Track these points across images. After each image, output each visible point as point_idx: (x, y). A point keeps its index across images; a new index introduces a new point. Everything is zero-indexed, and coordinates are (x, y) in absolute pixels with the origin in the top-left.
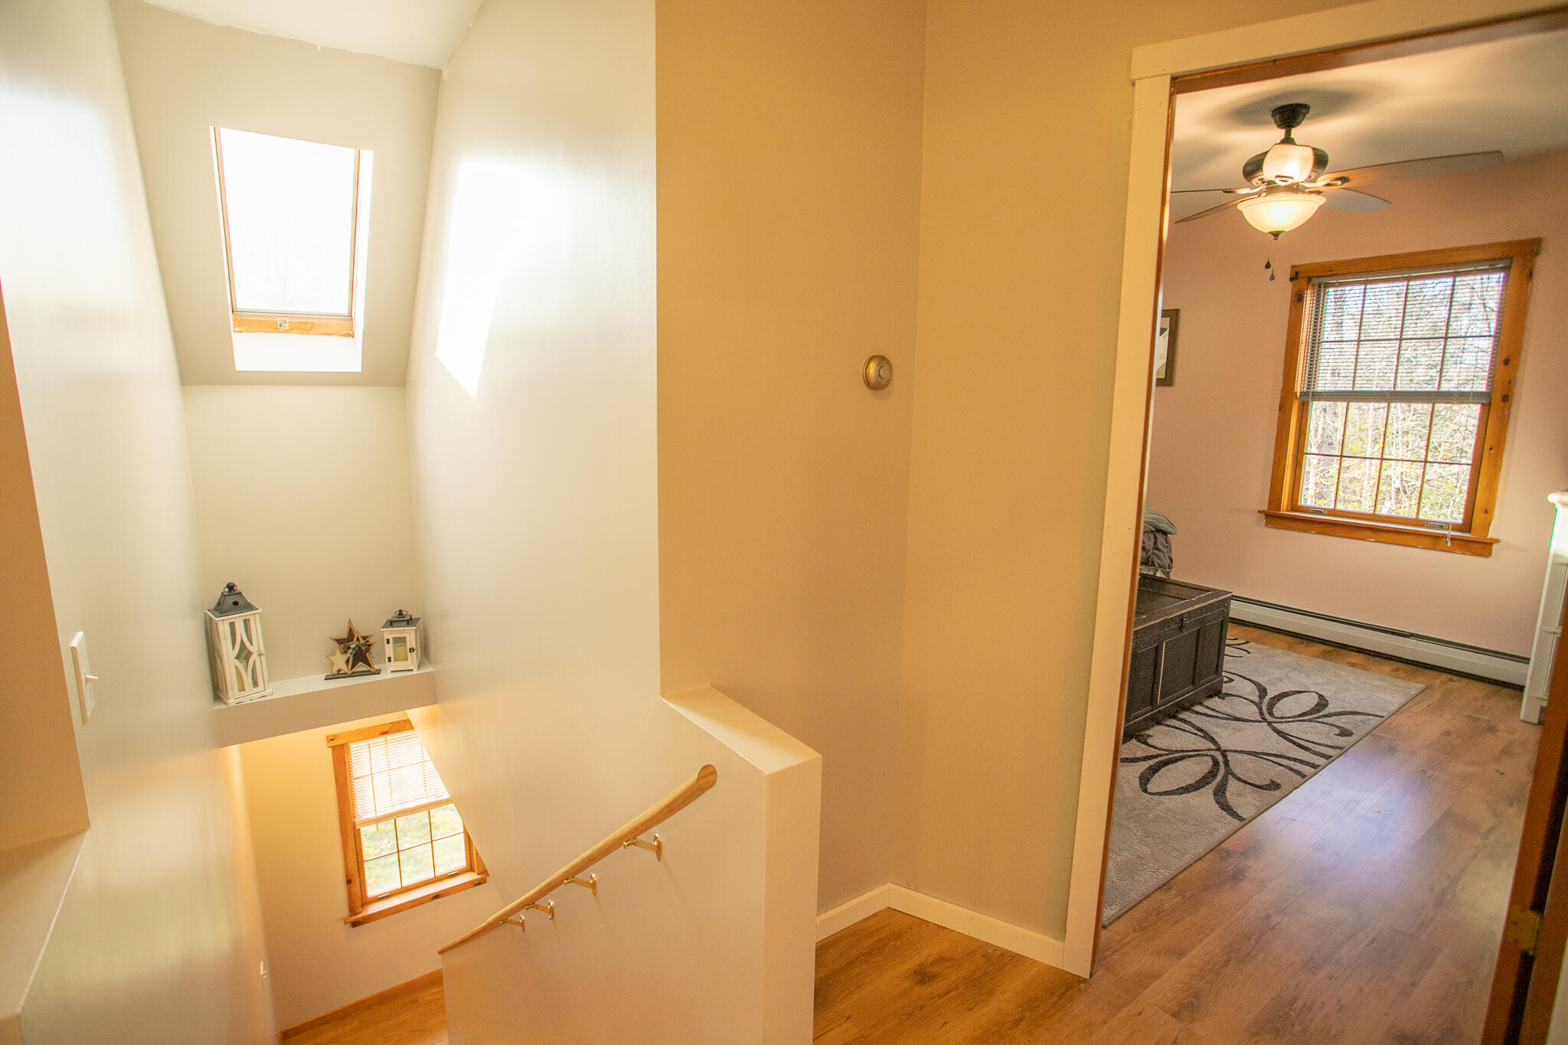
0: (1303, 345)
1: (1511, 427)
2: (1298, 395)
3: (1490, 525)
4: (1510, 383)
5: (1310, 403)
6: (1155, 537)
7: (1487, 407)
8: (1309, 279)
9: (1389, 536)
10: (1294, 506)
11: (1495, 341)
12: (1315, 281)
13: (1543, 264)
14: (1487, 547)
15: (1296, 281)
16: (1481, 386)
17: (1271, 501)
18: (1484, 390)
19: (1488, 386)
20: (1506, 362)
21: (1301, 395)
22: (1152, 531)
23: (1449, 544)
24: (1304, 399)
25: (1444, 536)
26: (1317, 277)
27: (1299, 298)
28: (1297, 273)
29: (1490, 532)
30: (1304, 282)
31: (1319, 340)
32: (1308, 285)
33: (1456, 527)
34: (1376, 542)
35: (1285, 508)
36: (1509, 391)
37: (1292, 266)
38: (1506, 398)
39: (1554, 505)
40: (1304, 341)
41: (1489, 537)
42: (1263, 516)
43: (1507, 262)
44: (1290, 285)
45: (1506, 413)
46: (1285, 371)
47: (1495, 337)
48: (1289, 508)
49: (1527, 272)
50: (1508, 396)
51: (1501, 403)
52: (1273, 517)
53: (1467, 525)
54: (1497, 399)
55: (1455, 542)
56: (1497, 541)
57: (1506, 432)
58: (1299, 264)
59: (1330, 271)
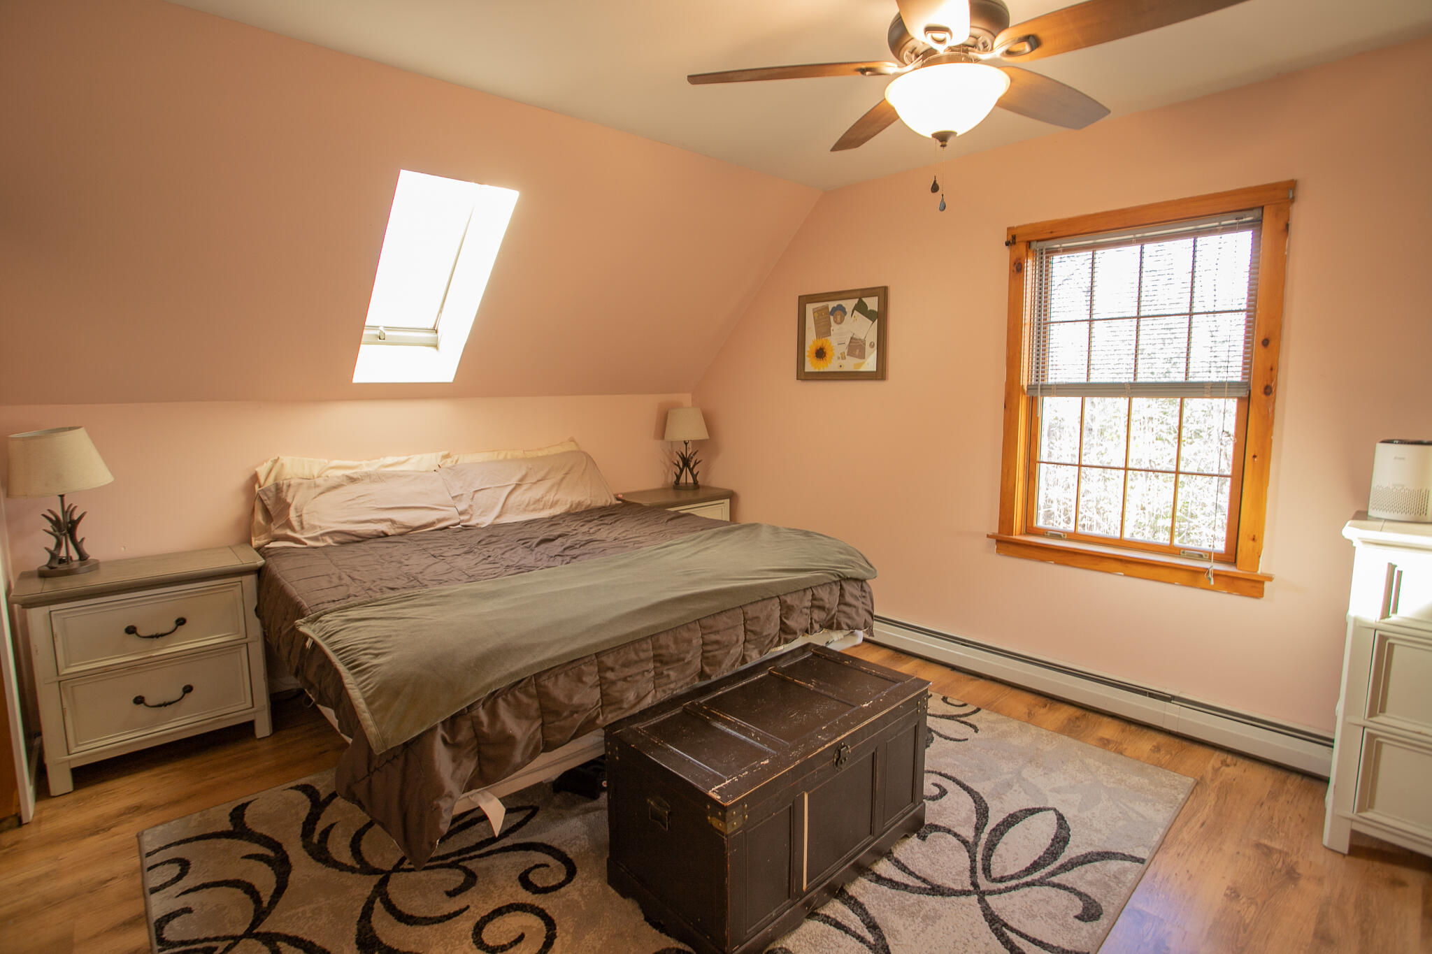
0: (1027, 327)
1: (1276, 429)
2: (1025, 388)
3: (1260, 556)
4: (1272, 369)
5: (1040, 399)
6: (842, 588)
7: (1245, 403)
8: (1029, 243)
9: (1140, 569)
10: (1030, 530)
11: (1248, 317)
12: (1034, 245)
13: (1301, 214)
14: (1257, 585)
15: (1014, 247)
16: (1236, 376)
17: (1001, 522)
18: (1239, 379)
19: (1244, 374)
20: (1266, 343)
21: (1028, 389)
22: (835, 582)
23: (1212, 583)
24: (1032, 393)
25: (1205, 571)
26: (1038, 241)
27: (1018, 268)
28: (1014, 237)
29: (1260, 565)
30: (1022, 248)
31: (1045, 319)
32: (1027, 251)
33: (1219, 558)
34: (1125, 575)
35: (1018, 532)
36: (1272, 381)
37: (1009, 229)
38: (1268, 390)
39: (1351, 542)
40: (1027, 321)
41: (1259, 572)
42: (994, 541)
43: (1257, 213)
44: (1006, 251)
45: (1270, 410)
46: (1008, 358)
47: (1247, 311)
48: (1024, 530)
49: (1281, 226)
50: (1271, 389)
51: (1263, 397)
52: (1005, 543)
53: (1231, 556)
54: (1257, 392)
55: (1219, 578)
56: (1270, 579)
57: (1272, 434)
58: (1016, 225)
59: (1051, 232)
